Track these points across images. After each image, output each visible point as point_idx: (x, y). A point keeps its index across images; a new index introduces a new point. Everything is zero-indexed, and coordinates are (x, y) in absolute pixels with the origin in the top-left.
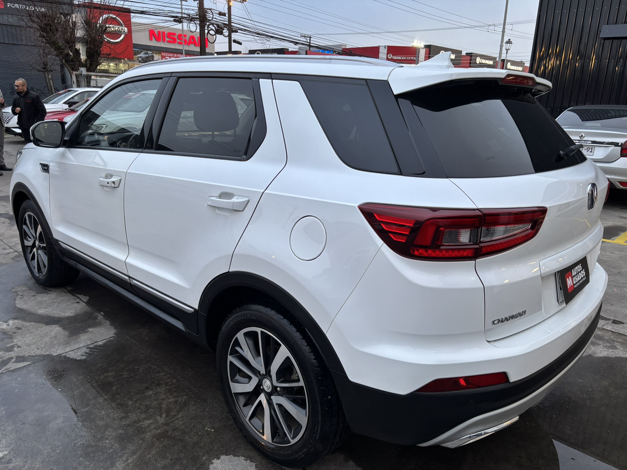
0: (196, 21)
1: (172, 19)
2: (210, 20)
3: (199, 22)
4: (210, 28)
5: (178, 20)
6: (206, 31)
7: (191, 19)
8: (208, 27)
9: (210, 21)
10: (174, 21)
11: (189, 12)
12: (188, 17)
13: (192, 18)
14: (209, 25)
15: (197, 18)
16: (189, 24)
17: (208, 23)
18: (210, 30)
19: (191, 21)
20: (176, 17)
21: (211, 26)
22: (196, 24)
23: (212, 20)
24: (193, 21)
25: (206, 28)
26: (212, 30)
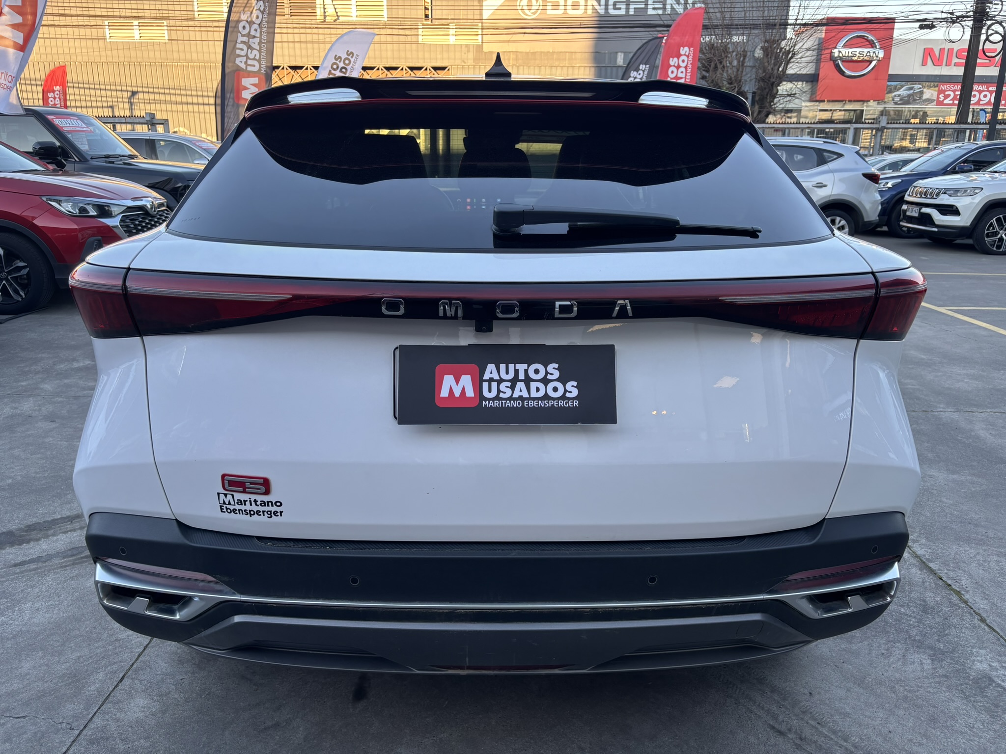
0: (964, 22)
1: (918, 24)
2: (996, 16)
3: (970, 23)
4: (993, 30)
5: (927, 25)
6: (983, 37)
7: (955, 20)
8: (988, 29)
9: (994, 17)
10: (921, 27)
11: (953, 7)
12: (949, 16)
13: (958, 17)
14: (993, 24)
15: (968, 17)
16: (948, 29)
17: (989, 23)
18: (991, 34)
19: (954, 22)
20: (925, 20)
21: (997, 27)
22: (963, 27)
23: (998, 15)
24: (958, 23)
25: (984, 31)
26: (997, 32)
